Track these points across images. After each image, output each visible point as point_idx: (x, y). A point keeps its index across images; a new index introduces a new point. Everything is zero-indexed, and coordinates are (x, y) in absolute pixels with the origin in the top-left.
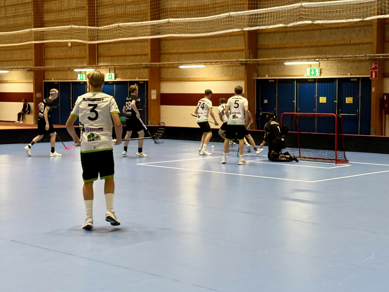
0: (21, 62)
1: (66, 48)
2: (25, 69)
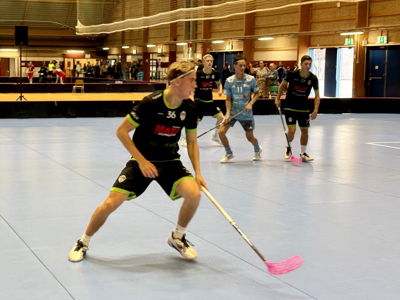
0: (287, 28)
1: (334, 9)
2: (290, 35)
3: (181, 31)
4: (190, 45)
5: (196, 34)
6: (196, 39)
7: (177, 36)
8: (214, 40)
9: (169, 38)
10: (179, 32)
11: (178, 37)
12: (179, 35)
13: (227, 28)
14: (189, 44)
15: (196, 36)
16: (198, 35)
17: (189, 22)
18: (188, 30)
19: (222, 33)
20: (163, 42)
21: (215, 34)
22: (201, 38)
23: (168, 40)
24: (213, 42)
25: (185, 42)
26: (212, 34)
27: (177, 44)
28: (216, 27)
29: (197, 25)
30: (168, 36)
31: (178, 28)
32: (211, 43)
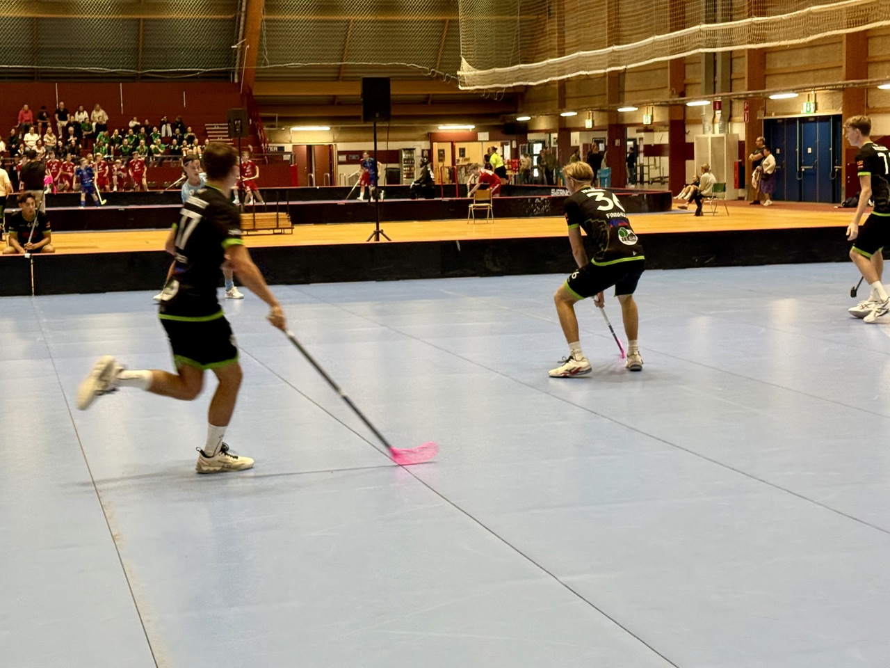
3: (697, 75)
4: (717, 106)
5: (731, 80)
6: (731, 91)
7: (686, 85)
8: (775, 92)
9: (667, 92)
10: (689, 77)
11: (689, 88)
12: (691, 84)
13: (802, 64)
14: (715, 103)
15: (729, 85)
16: (735, 83)
17: (715, 54)
18: (713, 73)
19: (790, 76)
20: (655, 100)
21: (775, 79)
22: (742, 89)
23: (666, 96)
24: (772, 97)
25: (704, 99)
26: (768, 80)
27: (689, 104)
28: (778, 63)
29: (731, 59)
30: (666, 87)
31: (688, 68)
32: (767, 98)
